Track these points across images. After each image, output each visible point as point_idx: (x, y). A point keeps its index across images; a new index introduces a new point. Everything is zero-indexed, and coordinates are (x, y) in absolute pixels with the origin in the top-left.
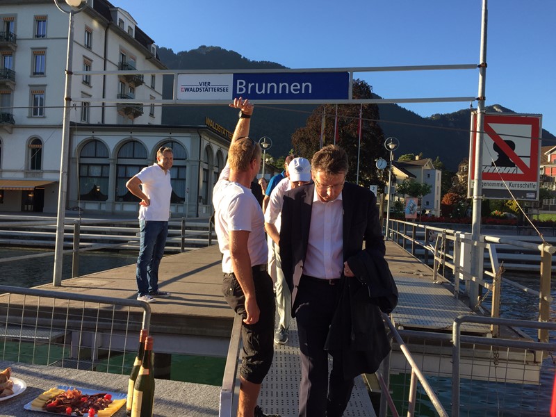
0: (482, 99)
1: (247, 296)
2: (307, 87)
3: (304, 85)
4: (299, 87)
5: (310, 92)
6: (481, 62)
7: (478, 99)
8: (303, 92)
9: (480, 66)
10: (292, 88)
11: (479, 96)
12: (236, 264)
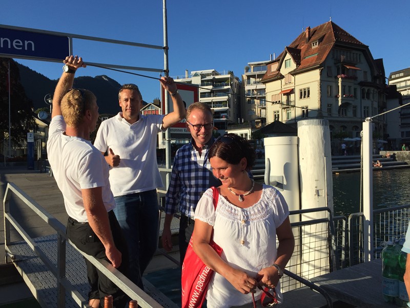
0: (167, 72)
1: (107, 247)
2: (29, 45)
3: (26, 43)
4: (21, 44)
5: (33, 49)
6: (165, 45)
7: (165, 71)
8: (26, 49)
9: (164, 48)
10: (14, 44)
11: (165, 69)
12: (95, 220)
